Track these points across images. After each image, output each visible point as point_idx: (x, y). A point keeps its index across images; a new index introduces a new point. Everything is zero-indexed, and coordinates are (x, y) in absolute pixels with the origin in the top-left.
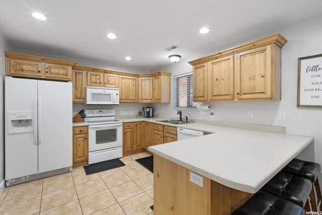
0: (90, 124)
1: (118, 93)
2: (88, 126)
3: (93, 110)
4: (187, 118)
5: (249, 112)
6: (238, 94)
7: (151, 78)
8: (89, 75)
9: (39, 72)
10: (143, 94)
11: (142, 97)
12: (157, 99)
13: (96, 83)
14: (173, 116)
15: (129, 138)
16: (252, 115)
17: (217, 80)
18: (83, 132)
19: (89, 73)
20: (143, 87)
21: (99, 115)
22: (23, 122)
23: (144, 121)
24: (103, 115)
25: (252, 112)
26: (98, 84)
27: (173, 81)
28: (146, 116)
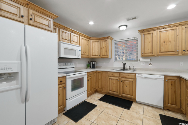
0: (67, 75)
1: (81, 50)
2: (65, 77)
3: (61, 63)
4: (130, 67)
5: (181, 62)
6: (184, 51)
7: (99, 41)
8: (61, 32)
9: (22, 17)
10: (93, 52)
11: (92, 54)
12: (104, 55)
13: (66, 40)
14: (114, 67)
15: (90, 84)
16: (182, 64)
17: (164, 42)
18: (62, 82)
19: (61, 30)
20: (93, 46)
21: (65, 67)
22: (5, 77)
23: (96, 71)
24: (67, 67)
25: (182, 62)
26: (67, 41)
27: (114, 44)
28: (92, 67)
